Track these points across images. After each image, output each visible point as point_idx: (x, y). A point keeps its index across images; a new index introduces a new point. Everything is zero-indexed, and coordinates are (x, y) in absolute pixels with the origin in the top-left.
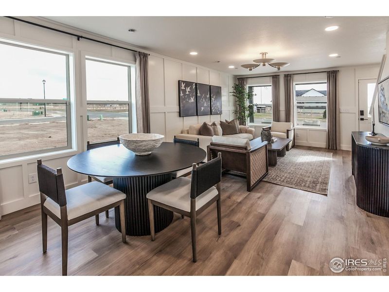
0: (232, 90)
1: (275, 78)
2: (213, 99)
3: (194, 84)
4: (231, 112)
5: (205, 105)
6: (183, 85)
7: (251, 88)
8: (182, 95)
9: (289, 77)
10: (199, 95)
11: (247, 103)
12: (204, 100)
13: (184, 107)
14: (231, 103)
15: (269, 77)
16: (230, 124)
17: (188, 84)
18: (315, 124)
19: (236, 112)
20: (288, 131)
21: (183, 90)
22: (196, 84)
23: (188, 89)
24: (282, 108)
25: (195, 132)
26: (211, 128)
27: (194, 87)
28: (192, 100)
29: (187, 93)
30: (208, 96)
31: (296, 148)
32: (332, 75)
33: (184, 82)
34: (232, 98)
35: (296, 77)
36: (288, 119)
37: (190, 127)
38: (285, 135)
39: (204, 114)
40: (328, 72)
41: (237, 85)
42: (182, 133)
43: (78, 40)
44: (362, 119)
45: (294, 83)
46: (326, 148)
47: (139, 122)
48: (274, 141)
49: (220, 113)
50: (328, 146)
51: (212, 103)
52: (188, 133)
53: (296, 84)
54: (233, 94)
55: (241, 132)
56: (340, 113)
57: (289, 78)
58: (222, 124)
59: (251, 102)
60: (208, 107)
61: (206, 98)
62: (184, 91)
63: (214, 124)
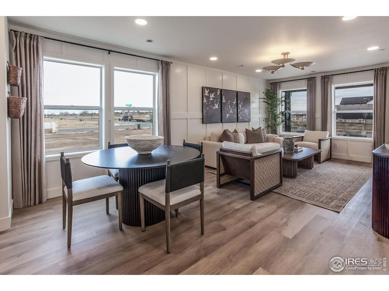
0: (263, 96)
1: (311, 80)
2: (240, 105)
3: (219, 91)
4: (262, 120)
5: (231, 112)
6: (207, 91)
7: (288, 95)
8: (205, 101)
10: (224, 101)
11: (281, 108)
12: (229, 107)
13: (207, 113)
14: (263, 110)
15: (304, 81)
16: (256, 132)
17: (212, 90)
18: (359, 134)
19: (267, 120)
20: (320, 141)
21: (206, 96)
22: (221, 91)
23: (212, 96)
24: (318, 115)
25: (216, 139)
26: (232, 136)
27: (219, 93)
28: (217, 106)
29: (211, 99)
30: (235, 102)
31: (332, 161)
32: (381, 73)
33: (208, 88)
34: (264, 105)
35: (335, 78)
36: (324, 128)
37: (212, 134)
38: (316, 145)
39: (230, 121)
40: (376, 70)
41: (268, 91)
42: (204, 140)
43: (109, 53)
45: (333, 87)
47: (160, 127)
48: (299, 151)
49: (249, 121)
51: (239, 110)
52: (210, 140)
53: (337, 88)
54: (264, 100)
55: (267, 140)
57: (326, 80)
58: (247, 132)
60: (234, 113)
61: (231, 104)
62: (208, 98)
63: (236, 131)
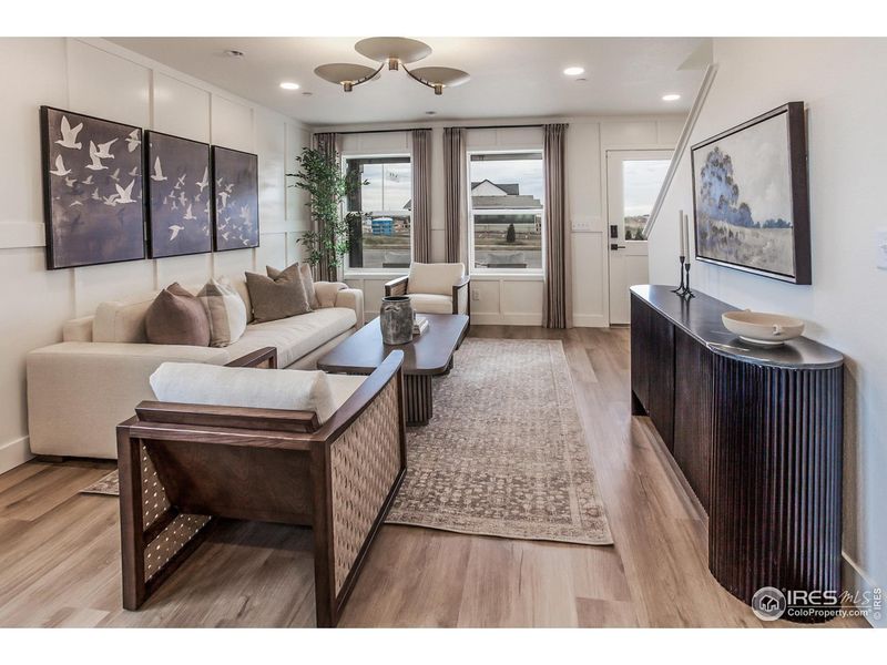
0: (295, 167)
1: (420, 134)
2: (224, 195)
3: (134, 134)
4: (291, 238)
5: (189, 216)
7: (354, 165)
9: (455, 135)
10: (158, 176)
11: (341, 209)
12: (183, 199)
13: (74, 224)
14: (294, 212)
15: (404, 134)
16: (283, 282)
17: (95, 129)
18: (514, 262)
19: (307, 238)
21: (68, 154)
22: (146, 137)
23: (100, 153)
24: (438, 221)
25: (121, 332)
27: (134, 143)
28: (124, 195)
29: (97, 166)
30: (204, 184)
32: (555, 134)
33: (75, 117)
34: (296, 196)
35: (472, 136)
37: (101, 313)
38: (448, 300)
39: (185, 249)
40: (547, 128)
41: (312, 154)
44: (614, 247)
45: (469, 153)
46: (542, 327)
48: (421, 330)
49: (254, 245)
50: (546, 320)
51: (219, 211)
53: (474, 158)
54: (298, 180)
55: (318, 304)
56: (572, 232)
57: (456, 138)
58: (252, 283)
59: (355, 203)
60: (201, 222)
61: (191, 191)
62: (77, 159)
63: (211, 290)
